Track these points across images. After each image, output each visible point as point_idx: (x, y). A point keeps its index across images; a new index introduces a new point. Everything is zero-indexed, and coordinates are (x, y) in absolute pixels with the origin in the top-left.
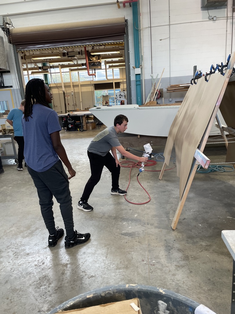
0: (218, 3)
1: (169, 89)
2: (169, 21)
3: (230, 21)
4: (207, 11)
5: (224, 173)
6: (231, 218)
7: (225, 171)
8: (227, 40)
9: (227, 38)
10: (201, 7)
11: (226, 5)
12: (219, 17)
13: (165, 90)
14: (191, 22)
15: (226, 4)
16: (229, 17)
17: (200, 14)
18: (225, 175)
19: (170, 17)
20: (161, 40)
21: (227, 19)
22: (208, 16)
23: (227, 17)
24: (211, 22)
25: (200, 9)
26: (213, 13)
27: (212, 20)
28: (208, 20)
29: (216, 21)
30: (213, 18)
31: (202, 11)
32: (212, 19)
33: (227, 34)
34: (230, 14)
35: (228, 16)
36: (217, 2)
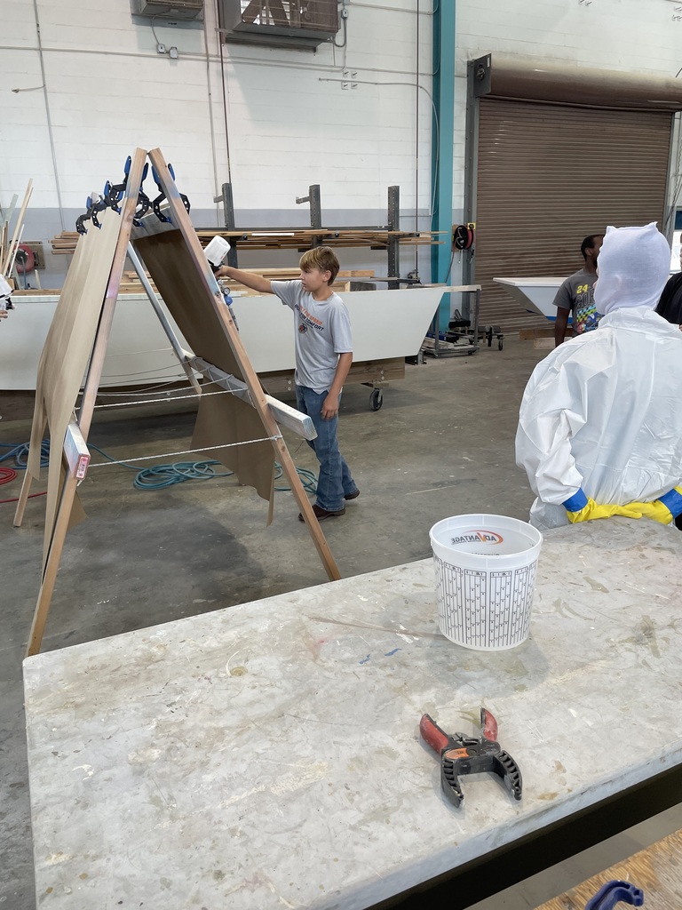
0: (177, 11)
1: (57, 245)
2: (37, 38)
3: (215, 67)
4: (150, 28)
5: (210, 482)
6: (202, 601)
7: (212, 477)
8: (214, 120)
9: (213, 116)
10: (132, 14)
11: (202, 21)
12: (186, 51)
13: (47, 247)
14: (106, 53)
15: (202, 18)
16: (212, 56)
17: (130, 35)
18: (211, 487)
19: (38, 25)
20: (16, 91)
21: (208, 61)
22: (156, 43)
23: (207, 55)
24: (165, 62)
25: (129, 19)
26: (169, 36)
27: (166, 55)
28: (156, 54)
29: (180, 63)
30: (168, 53)
31: (134, 26)
32: (166, 53)
33: (213, 105)
34: (213, 48)
35: (210, 52)
36: (175, 8)
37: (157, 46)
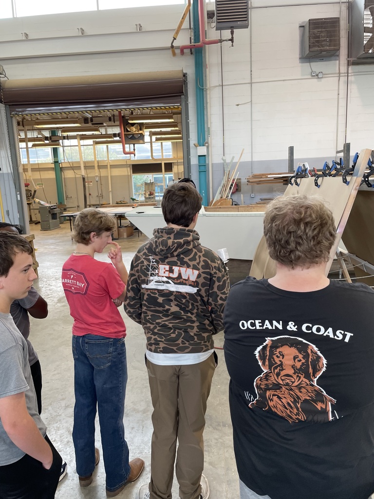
0: (325, 53)
1: (250, 180)
2: (250, 77)
3: (343, 79)
4: (309, 64)
8: (340, 108)
9: (340, 105)
10: (300, 58)
11: (338, 56)
12: (327, 73)
13: (244, 181)
14: (284, 80)
17: (296, 68)
19: (251, 71)
20: (238, 105)
21: (339, 76)
22: (311, 71)
24: (315, 80)
25: (298, 60)
26: (318, 66)
27: (316, 77)
28: (310, 77)
29: (323, 80)
30: (317, 75)
31: (300, 64)
33: (340, 99)
34: (343, 69)
35: (341, 72)
37: (312, 73)
